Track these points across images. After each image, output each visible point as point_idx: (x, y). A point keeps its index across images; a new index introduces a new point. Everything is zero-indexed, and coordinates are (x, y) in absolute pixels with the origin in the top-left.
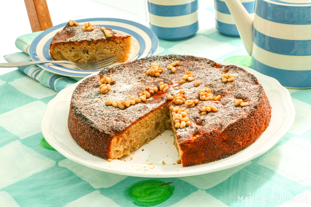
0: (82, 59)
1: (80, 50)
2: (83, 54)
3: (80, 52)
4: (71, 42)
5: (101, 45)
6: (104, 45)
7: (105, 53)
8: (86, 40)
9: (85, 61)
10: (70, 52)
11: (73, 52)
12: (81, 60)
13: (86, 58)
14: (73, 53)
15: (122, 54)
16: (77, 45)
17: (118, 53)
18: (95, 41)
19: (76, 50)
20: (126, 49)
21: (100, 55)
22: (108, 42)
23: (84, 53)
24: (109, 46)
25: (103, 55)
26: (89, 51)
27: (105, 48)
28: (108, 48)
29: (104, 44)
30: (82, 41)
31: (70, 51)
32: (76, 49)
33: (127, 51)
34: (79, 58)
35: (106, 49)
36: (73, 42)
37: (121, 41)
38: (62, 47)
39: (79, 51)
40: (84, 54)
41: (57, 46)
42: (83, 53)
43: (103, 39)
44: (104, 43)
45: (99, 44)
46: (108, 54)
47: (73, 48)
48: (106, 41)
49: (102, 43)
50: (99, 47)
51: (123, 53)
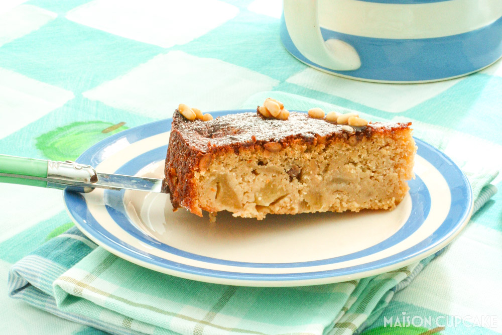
0: (286, 199)
1: (283, 168)
2: (288, 181)
3: (281, 176)
4: (258, 142)
5: (341, 152)
6: (347, 153)
7: (346, 178)
8: (299, 136)
9: (293, 206)
10: (254, 176)
11: (262, 174)
12: (281, 202)
13: (298, 195)
14: (261, 179)
15: (390, 181)
16: (275, 152)
17: (381, 177)
18: (324, 138)
19: (270, 170)
20: (401, 164)
21: (334, 186)
22: (359, 140)
23: (291, 180)
24: (360, 156)
25: (343, 185)
26: (304, 172)
27: (349, 162)
28: (356, 160)
29: (349, 147)
30: (287, 138)
31: (254, 172)
32: (270, 165)
33: (405, 168)
34: (279, 194)
35: (351, 165)
36: (264, 142)
37: (389, 140)
38: (233, 158)
39: (279, 173)
40: (291, 184)
41: (218, 157)
42: (289, 179)
43: (344, 132)
44: (349, 144)
45: (335, 147)
46: (356, 180)
47: (261, 163)
48: (353, 140)
49: (342, 146)
50: (334, 157)
51: (396, 174)
